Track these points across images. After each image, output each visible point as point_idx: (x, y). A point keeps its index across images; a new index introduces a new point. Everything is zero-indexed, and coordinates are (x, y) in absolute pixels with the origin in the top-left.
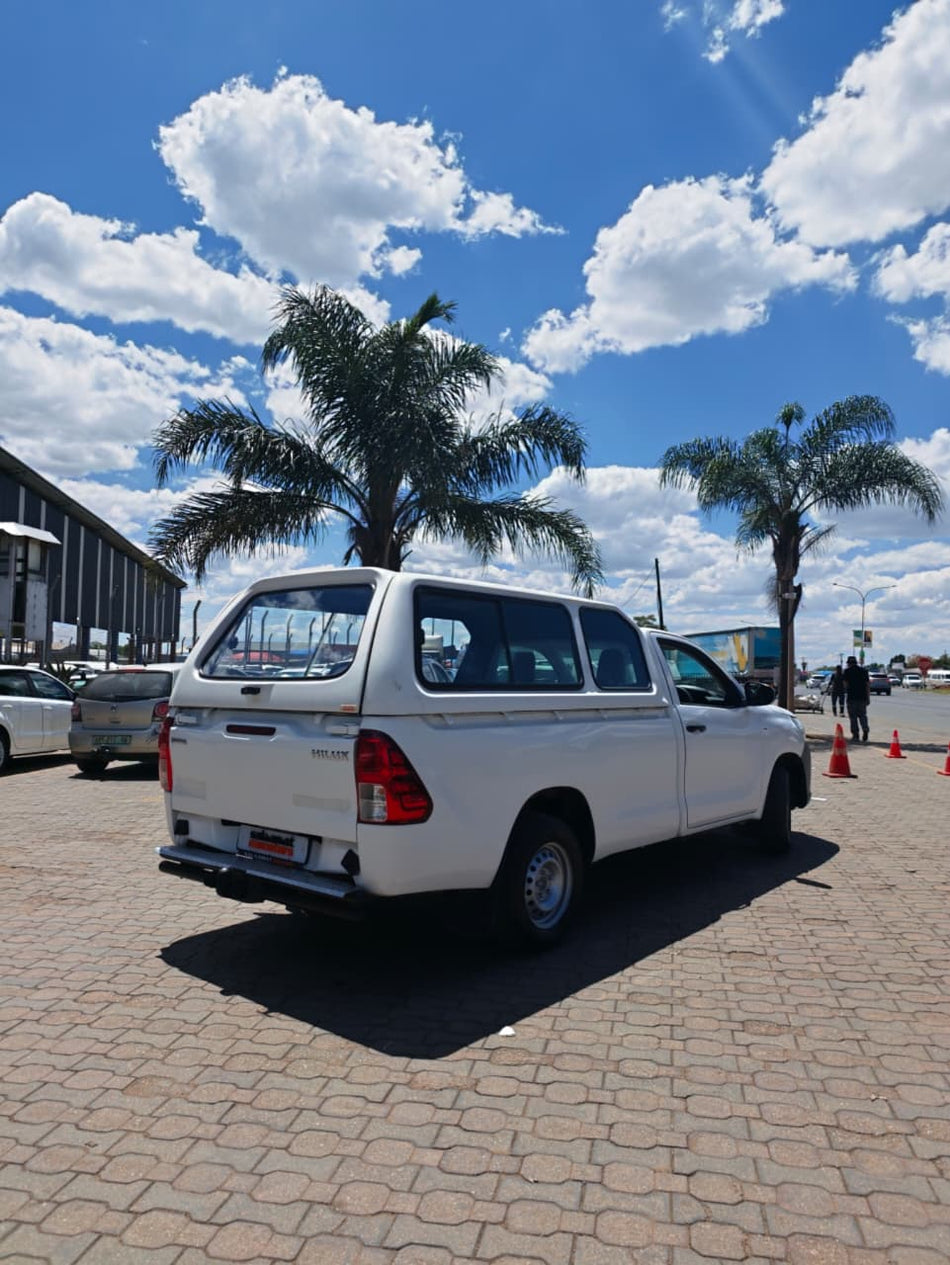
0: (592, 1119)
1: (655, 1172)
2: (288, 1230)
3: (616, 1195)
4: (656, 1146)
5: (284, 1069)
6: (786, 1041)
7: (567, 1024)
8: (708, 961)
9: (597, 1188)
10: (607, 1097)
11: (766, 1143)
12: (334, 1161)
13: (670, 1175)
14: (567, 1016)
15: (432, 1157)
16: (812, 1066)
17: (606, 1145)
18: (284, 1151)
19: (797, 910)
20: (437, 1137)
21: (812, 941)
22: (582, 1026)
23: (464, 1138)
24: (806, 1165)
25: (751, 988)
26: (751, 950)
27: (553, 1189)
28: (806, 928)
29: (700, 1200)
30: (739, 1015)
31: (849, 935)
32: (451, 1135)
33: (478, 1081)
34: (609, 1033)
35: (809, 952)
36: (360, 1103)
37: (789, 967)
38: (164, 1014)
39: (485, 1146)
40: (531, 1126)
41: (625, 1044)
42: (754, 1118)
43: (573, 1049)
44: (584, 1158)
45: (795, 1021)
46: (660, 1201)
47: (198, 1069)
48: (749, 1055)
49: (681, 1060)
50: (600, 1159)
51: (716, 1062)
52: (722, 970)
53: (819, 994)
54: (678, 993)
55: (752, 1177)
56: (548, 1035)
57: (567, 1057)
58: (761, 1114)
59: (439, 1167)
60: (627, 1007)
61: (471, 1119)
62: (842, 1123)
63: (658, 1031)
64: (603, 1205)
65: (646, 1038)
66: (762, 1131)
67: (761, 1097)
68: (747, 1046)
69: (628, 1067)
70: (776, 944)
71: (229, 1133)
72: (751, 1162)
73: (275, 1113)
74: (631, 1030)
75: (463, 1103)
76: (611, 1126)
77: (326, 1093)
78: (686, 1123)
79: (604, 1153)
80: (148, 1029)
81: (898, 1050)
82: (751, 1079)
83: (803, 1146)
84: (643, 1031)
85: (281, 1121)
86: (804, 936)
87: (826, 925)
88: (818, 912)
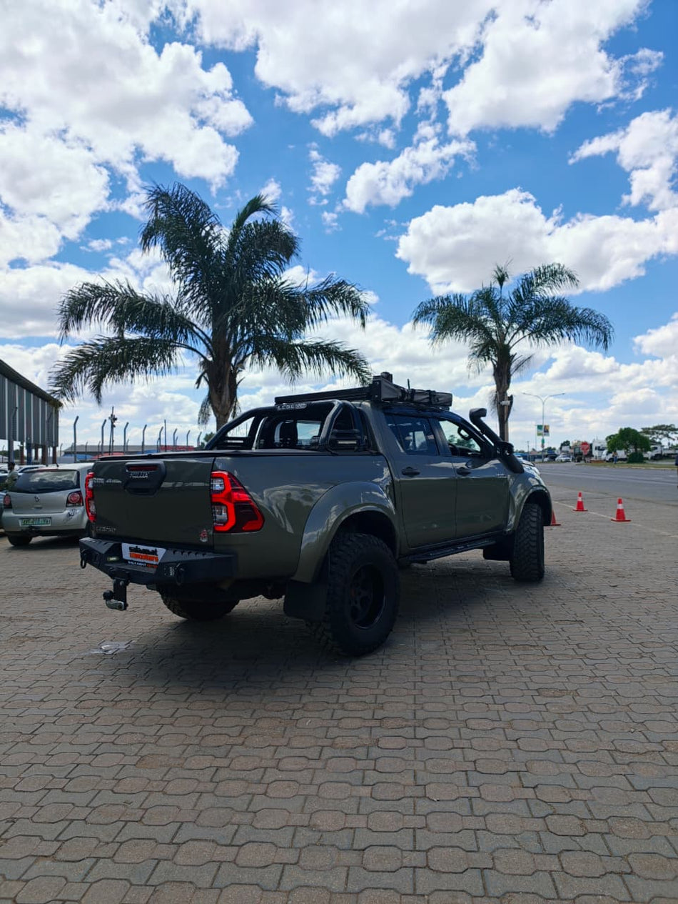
0: (461, 758)
1: (512, 787)
2: (286, 845)
3: (493, 804)
4: (507, 772)
5: (243, 743)
6: (567, 700)
7: (423, 699)
8: (501, 652)
9: (479, 801)
10: (466, 744)
11: (575, 764)
12: (300, 799)
13: (522, 789)
14: (422, 694)
15: (365, 791)
16: (589, 714)
17: (475, 774)
18: (264, 796)
19: (549, 616)
20: (364, 778)
21: (565, 635)
22: (433, 699)
23: (382, 777)
24: (604, 775)
25: (535, 668)
26: (527, 643)
27: (451, 804)
28: (558, 627)
29: (546, 802)
30: (533, 686)
31: (587, 629)
32: (373, 776)
33: (378, 741)
34: (453, 703)
35: (564, 642)
36: (303, 760)
37: (554, 652)
39: (397, 781)
40: (423, 766)
41: (466, 709)
42: (564, 750)
43: (433, 715)
44: (464, 783)
45: (570, 687)
46: (521, 805)
48: (547, 710)
49: (506, 717)
50: (475, 783)
51: (528, 716)
52: (513, 658)
53: (580, 669)
54: (489, 674)
55: (573, 785)
56: (413, 707)
57: (431, 720)
58: (567, 747)
59: (371, 797)
60: (459, 685)
61: (382, 765)
62: (618, 748)
63: (484, 700)
64: (486, 811)
65: (478, 704)
66: (570, 756)
67: (563, 736)
68: (545, 705)
69: (472, 723)
70: (541, 638)
71: (222, 787)
72: (570, 776)
73: (248, 772)
74: (467, 700)
75: (373, 755)
76: (475, 762)
77: (278, 756)
78: (521, 756)
79: (476, 779)
81: (639, 700)
82: (553, 725)
83: (599, 763)
84: (475, 700)
85: (255, 776)
86: (558, 632)
87: (570, 624)
88: (562, 616)
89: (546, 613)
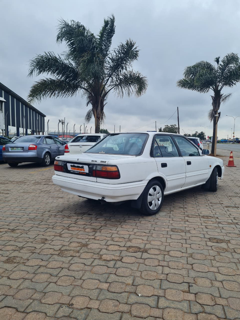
0: (160, 272)
1: (183, 292)
2: (51, 315)
3: (170, 301)
4: (183, 282)
6: (224, 245)
7: (151, 238)
8: (196, 219)
9: (163, 298)
10: (165, 264)
11: (222, 282)
12: (71, 288)
13: (189, 294)
14: (152, 236)
15: (105, 286)
16: (234, 254)
17: (166, 282)
18: (54, 284)
19: (223, 204)
20: (108, 278)
21: (228, 212)
22: (157, 239)
23: (117, 278)
24: (236, 290)
25: (210, 227)
26: (209, 215)
27: (147, 298)
28: (226, 209)
29: (200, 304)
30: (208, 236)
31: (239, 211)
32: (113, 277)
33: (123, 258)
34: (165, 242)
35: (228, 216)
36: (82, 265)
37: (222, 220)
38: (23, 235)
39: (124, 281)
40: (140, 274)
41: (171, 245)
42: (216, 272)
43: (154, 247)
44: (158, 287)
45: (226, 238)
46: (186, 304)
47: (31, 254)
48: (212, 250)
49: (189, 251)
50: (164, 287)
51: (201, 252)
52: (200, 222)
53: (233, 229)
54: (187, 229)
55: (218, 295)
56: (146, 242)
57: (152, 250)
58: (219, 271)
60: (171, 233)
61: (120, 272)
63: (182, 241)
64: (165, 305)
65: (178, 243)
66: (220, 277)
67: (218, 264)
68: (211, 247)
69: (172, 253)
70: (217, 214)
71: (37, 277)
72: (217, 289)
73: (53, 270)
75: (117, 266)
76: (167, 274)
77: (72, 262)
78: (192, 274)
79: (165, 285)
80: (17, 241)
83: (235, 283)
84: (176, 241)
86: (226, 211)
87: (232, 208)
88: (229, 204)
89: (222, 202)
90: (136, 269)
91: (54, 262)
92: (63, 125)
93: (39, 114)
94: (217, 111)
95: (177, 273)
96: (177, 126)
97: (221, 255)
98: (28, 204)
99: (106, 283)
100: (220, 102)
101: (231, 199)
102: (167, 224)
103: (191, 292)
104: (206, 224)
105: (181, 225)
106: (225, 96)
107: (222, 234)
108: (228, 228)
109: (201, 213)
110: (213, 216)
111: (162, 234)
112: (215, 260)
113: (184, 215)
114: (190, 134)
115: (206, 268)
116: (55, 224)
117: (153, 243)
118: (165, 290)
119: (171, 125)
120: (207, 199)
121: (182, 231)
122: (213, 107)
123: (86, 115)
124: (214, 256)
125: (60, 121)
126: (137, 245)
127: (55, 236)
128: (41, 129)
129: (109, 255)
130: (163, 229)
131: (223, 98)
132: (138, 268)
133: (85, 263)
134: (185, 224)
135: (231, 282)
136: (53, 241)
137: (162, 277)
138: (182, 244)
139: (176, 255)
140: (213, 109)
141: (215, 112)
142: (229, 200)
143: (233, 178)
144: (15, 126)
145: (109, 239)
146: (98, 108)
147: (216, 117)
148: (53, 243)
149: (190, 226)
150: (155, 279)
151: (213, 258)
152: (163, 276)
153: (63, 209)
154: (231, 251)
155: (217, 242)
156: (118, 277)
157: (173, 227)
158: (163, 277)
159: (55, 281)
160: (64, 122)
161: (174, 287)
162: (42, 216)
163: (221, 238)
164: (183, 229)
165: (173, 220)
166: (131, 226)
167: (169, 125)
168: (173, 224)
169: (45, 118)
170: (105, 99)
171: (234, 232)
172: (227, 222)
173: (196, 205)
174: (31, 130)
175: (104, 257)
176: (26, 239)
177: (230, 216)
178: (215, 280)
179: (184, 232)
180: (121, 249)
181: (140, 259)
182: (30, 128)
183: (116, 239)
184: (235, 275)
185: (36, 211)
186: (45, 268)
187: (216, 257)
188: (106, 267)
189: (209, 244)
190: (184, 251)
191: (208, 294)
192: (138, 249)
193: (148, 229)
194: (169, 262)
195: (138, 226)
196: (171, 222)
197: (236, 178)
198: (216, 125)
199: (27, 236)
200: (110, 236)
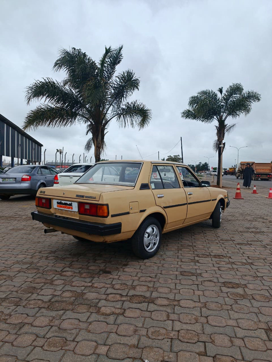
0: (170, 328)
7: (158, 285)
8: (207, 259)
11: (243, 339)
14: (159, 281)
15: (104, 349)
16: (253, 301)
17: (177, 341)
18: (40, 348)
19: (234, 241)
20: (107, 339)
21: (241, 251)
23: (118, 339)
24: (260, 349)
25: (223, 269)
26: (221, 254)
28: (238, 246)
30: (221, 280)
31: (254, 249)
32: (113, 337)
34: (174, 288)
35: (241, 255)
36: (76, 322)
37: (235, 260)
38: (7, 283)
40: (146, 332)
41: (181, 293)
43: (161, 295)
44: (168, 349)
47: (14, 307)
49: (203, 299)
50: (175, 350)
51: (216, 300)
52: (212, 262)
53: (249, 271)
54: (198, 272)
55: (240, 357)
56: (152, 289)
57: (159, 299)
58: (238, 324)
59: (107, 355)
60: (181, 277)
61: (121, 329)
63: (193, 287)
65: (188, 290)
66: (240, 333)
67: (236, 316)
68: (227, 293)
70: (229, 252)
72: (238, 348)
73: (40, 328)
74: (183, 287)
75: (118, 322)
76: (179, 331)
77: (64, 317)
78: (208, 330)
79: (177, 346)
83: (258, 339)
84: (187, 287)
85: (43, 331)
86: (238, 249)
87: (245, 245)
88: (241, 241)
89: (232, 239)
90: (141, 325)
91: (42, 318)
92: (61, 155)
93: (36, 144)
94: (221, 141)
95: (190, 328)
96: (181, 157)
97: (238, 303)
98: (17, 243)
99: (105, 345)
100: (224, 132)
101: (243, 235)
102: (175, 266)
103: (208, 355)
104: (219, 266)
105: (191, 267)
106: (229, 126)
107: (237, 277)
108: (244, 270)
109: (212, 252)
110: (225, 255)
111: (170, 278)
112: (232, 309)
113: (193, 255)
114: (193, 165)
115: (223, 321)
116: (45, 268)
117: (160, 290)
118: (177, 353)
119: (174, 156)
120: (217, 235)
121: (193, 274)
122: (218, 137)
123: (86, 144)
124: (231, 306)
125: (58, 151)
126: (142, 294)
127: (45, 283)
128: (38, 159)
129: (109, 307)
130: (171, 273)
131: (227, 128)
132: (143, 324)
133: (80, 319)
134: (196, 266)
135: (254, 339)
136: (42, 289)
137: (172, 334)
138: (194, 290)
139: (187, 305)
140: (218, 139)
141: (219, 142)
142: (240, 236)
143: (241, 212)
144: (9, 156)
145: (109, 286)
146: (99, 136)
147: (221, 147)
148: (42, 293)
149: (201, 268)
150: (164, 339)
151: (229, 307)
152: (174, 333)
153: (56, 249)
154: (250, 298)
155: (233, 288)
156: (120, 337)
157: (182, 270)
158: (174, 335)
159: (41, 344)
160: (62, 151)
161: (187, 348)
162: (31, 258)
163: (237, 282)
164: (194, 271)
165: (181, 261)
166: (135, 269)
167: (172, 156)
168: (182, 266)
169: (42, 147)
170: (106, 127)
171: (250, 273)
172: (241, 262)
173: (205, 243)
174: (26, 160)
175: (103, 310)
176: (11, 287)
177: (244, 255)
178: (235, 337)
179: (195, 276)
180: (124, 299)
181: (145, 312)
182: (26, 158)
183: (117, 287)
184: (257, 329)
185: (26, 252)
186: (30, 326)
187: (233, 306)
188: (105, 323)
189: (224, 289)
190: (196, 299)
191: (229, 356)
192: (143, 299)
193: (154, 272)
194: (180, 315)
195: (142, 270)
196: (180, 263)
197: (245, 211)
198: (221, 156)
199: (13, 283)
200: (110, 282)
